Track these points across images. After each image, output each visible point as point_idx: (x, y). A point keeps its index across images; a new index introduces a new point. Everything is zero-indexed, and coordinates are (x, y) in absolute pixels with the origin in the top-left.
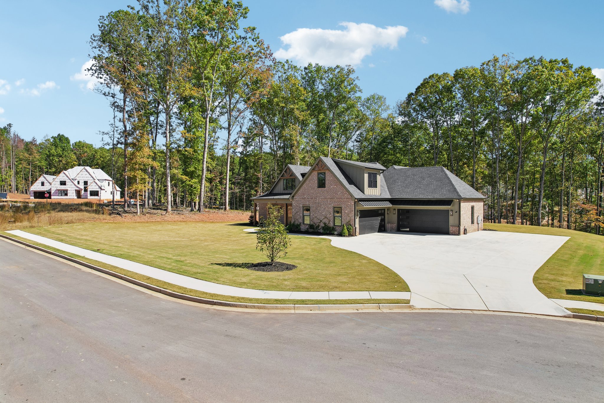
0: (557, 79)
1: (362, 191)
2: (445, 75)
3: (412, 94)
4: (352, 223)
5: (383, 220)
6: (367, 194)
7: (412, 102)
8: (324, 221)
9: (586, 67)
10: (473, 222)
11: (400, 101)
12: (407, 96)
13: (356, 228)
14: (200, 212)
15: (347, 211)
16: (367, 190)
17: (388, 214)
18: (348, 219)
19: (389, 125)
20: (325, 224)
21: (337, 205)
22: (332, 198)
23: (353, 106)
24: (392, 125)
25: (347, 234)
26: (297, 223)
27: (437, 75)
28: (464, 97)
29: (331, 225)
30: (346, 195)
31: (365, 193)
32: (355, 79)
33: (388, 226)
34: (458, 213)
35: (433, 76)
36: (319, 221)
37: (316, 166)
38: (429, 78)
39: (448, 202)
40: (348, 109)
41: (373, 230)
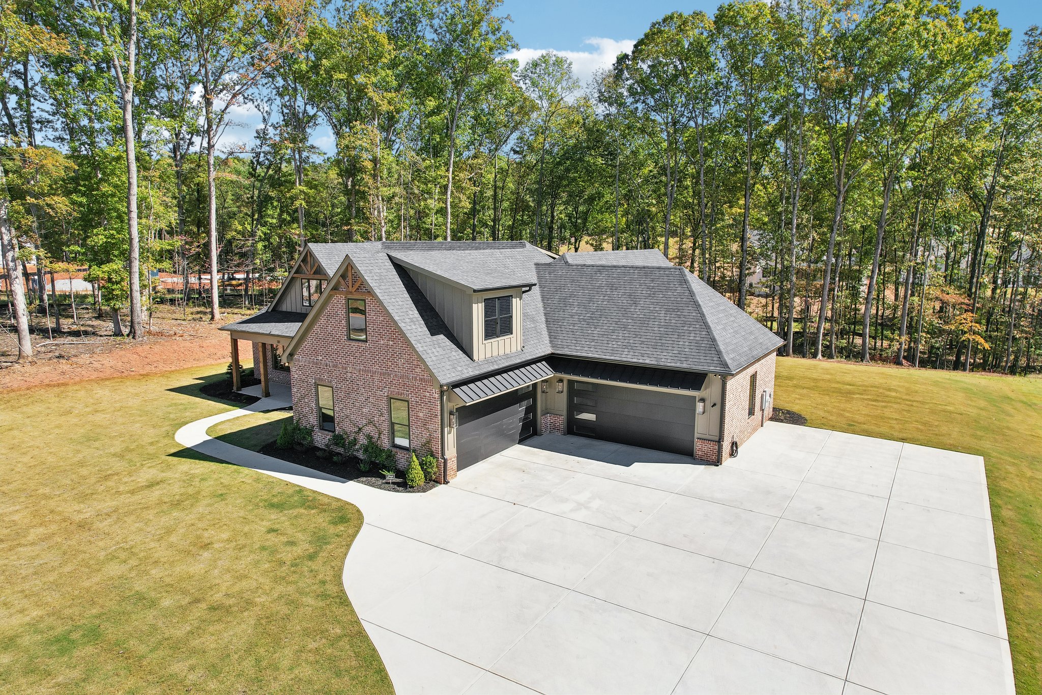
0: (935, 35)
1: (467, 351)
2: (697, 14)
3: (626, 56)
4: (436, 447)
5: (531, 409)
6: (482, 357)
7: (626, 74)
8: (369, 429)
9: (986, 9)
10: (751, 412)
11: (601, 71)
12: (614, 60)
13: (445, 461)
14: (134, 338)
15: (421, 415)
16: (482, 347)
17: (543, 392)
18: (426, 435)
19: (578, 123)
20: (369, 437)
21: (398, 393)
22: (384, 374)
23: (501, 80)
25: (422, 483)
26: (304, 423)
27: (680, 15)
28: (735, 68)
29: (385, 443)
30: (418, 370)
31: (475, 357)
32: (504, 20)
33: (544, 421)
34: (718, 406)
35: (671, 18)
36: (357, 429)
37: (341, 280)
38: (664, 20)
39: (694, 380)
40: (489, 87)
41: (503, 441)
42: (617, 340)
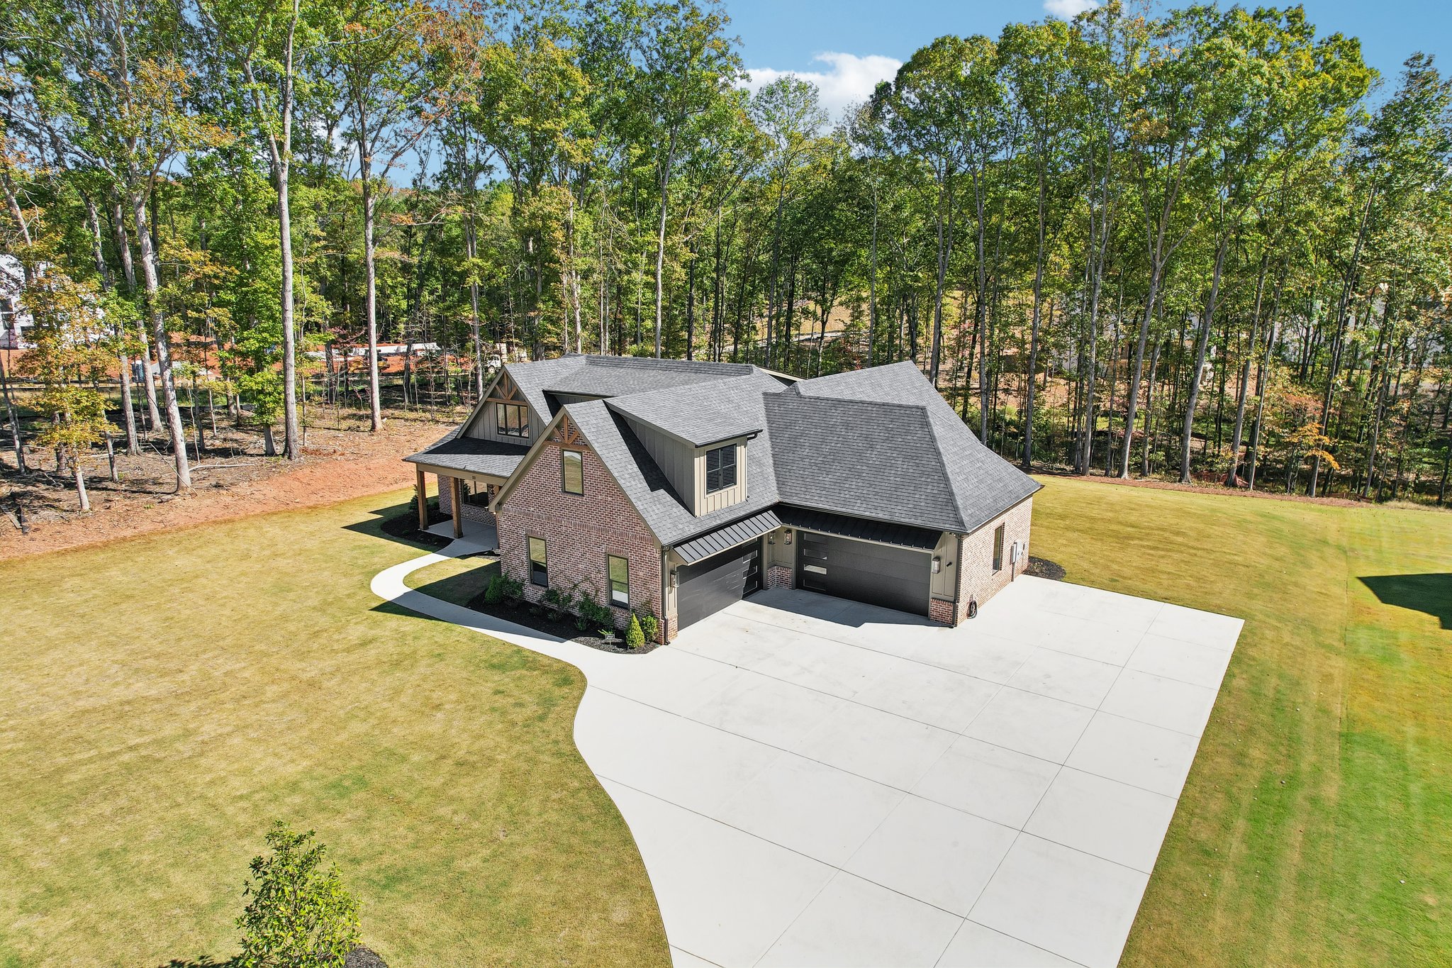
0: (1269, 82)
1: (687, 503)
2: (976, 40)
3: (888, 85)
4: (657, 607)
5: (757, 562)
6: (704, 513)
7: (887, 107)
8: (585, 586)
9: (1346, 37)
10: (997, 565)
11: (854, 106)
12: (872, 91)
13: (666, 621)
14: (289, 458)
15: (641, 574)
16: (703, 501)
17: (770, 543)
18: (646, 595)
19: (825, 167)
20: (586, 594)
21: (616, 551)
22: (602, 530)
24: (833, 169)
25: (642, 644)
26: (513, 577)
27: (955, 40)
29: (603, 601)
30: (638, 528)
31: (697, 513)
32: (731, 42)
33: (770, 574)
34: (953, 567)
35: (943, 42)
36: (572, 586)
37: (557, 432)
38: (934, 46)
39: (928, 537)
41: (727, 596)
42: (849, 489)
